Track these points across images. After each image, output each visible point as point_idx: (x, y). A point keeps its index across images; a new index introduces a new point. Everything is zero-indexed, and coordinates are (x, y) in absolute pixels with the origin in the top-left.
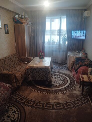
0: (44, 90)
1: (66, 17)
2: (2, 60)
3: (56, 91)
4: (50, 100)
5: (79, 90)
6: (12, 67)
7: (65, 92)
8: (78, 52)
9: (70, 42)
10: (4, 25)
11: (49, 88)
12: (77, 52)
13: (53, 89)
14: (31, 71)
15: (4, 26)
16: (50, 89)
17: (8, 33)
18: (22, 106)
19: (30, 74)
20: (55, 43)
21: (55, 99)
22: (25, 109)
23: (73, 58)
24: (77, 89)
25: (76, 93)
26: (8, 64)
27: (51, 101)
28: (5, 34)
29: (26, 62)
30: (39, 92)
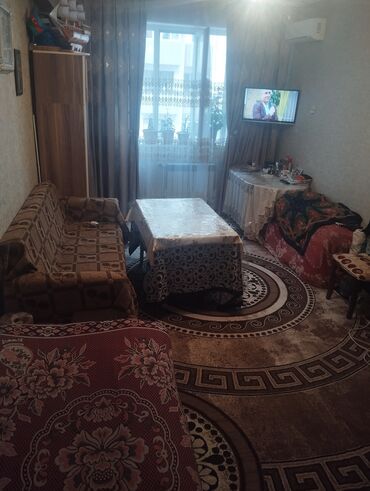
0: (223, 324)
1: (225, 29)
3: (267, 323)
4: (272, 355)
5: (332, 309)
7: (296, 321)
8: (269, 173)
9: (235, 132)
12: (266, 171)
13: (251, 317)
18: (199, 398)
19: (164, 271)
20: (176, 136)
21: (283, 350)
22: (217, 404)
23: (271, 194)
24: (324, 306)
25: (329, 318)
27: (277, 358)
29: (93, 222)
30: (212, 335)
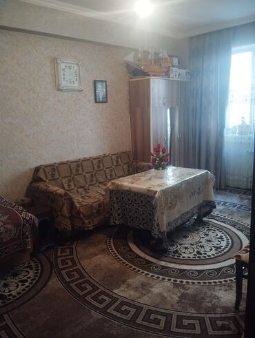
0: (138, 256)
2: (71, 162)
3: (164, 271)
6: (100, 183)
7: (188, 282)
10: (92, 81)
11: (152, 257)
14: (117, 198)
15: (92, 85)
16: (154, 260)
17: (105, 101)
19: (115, 205)
21: (136, 288)
25: (218, 298)
26: (88, 176)
27: (122, 289)
28: (96, 102)
30: (118, 258)
